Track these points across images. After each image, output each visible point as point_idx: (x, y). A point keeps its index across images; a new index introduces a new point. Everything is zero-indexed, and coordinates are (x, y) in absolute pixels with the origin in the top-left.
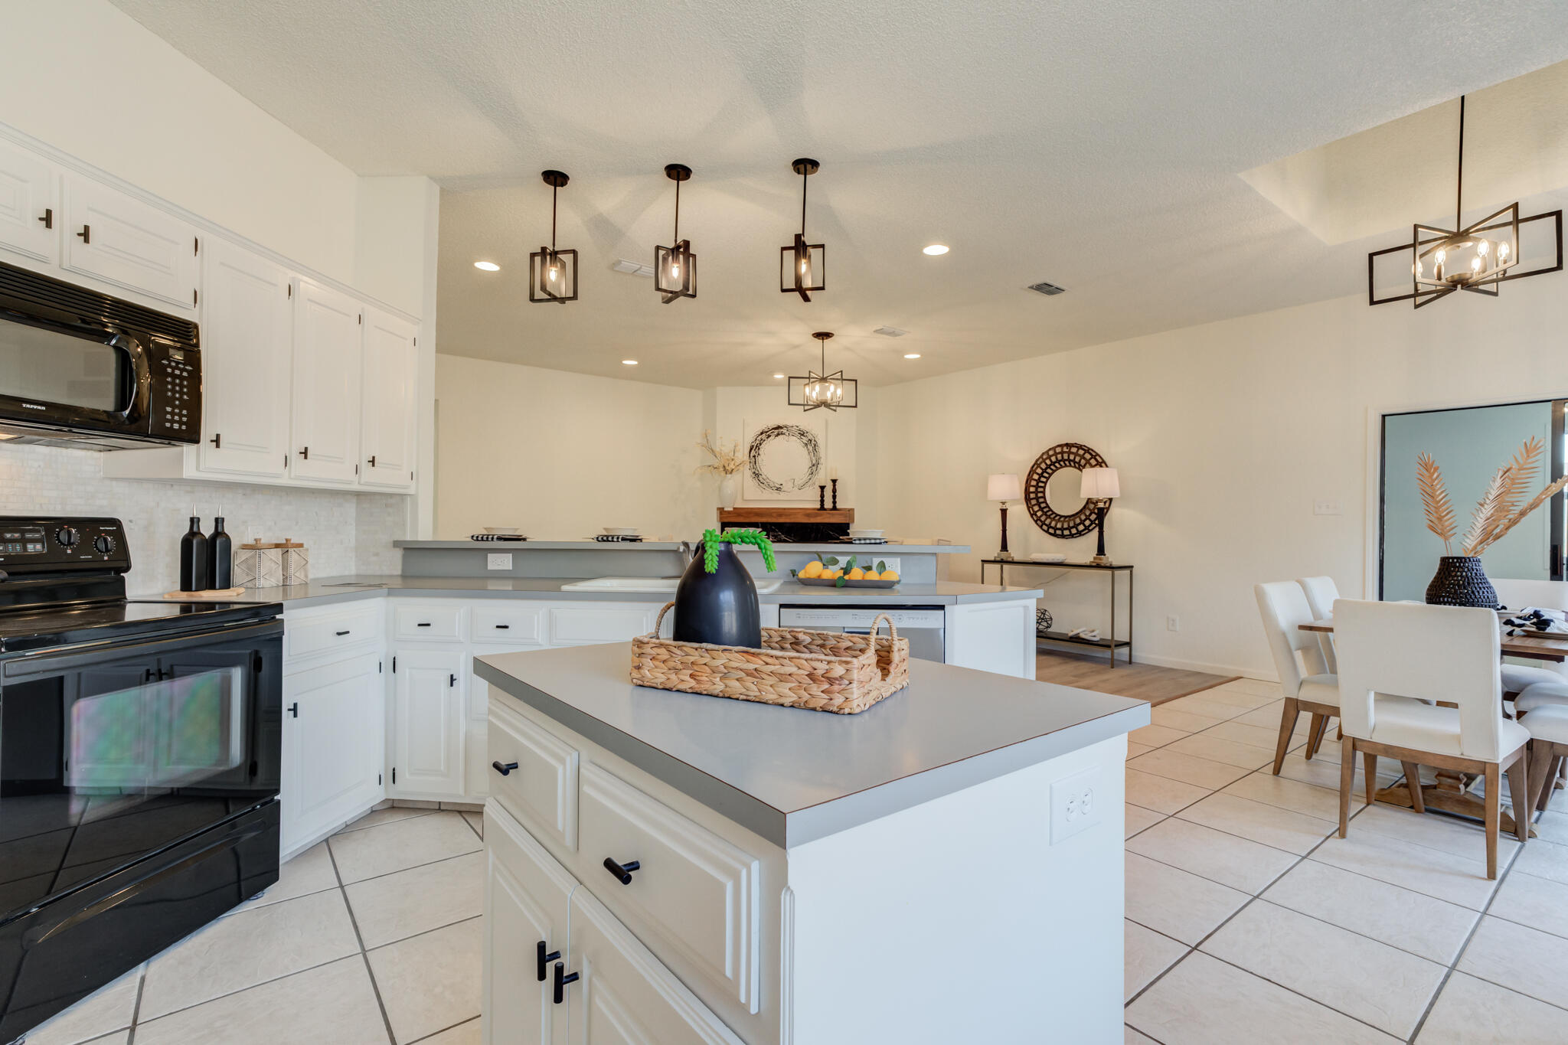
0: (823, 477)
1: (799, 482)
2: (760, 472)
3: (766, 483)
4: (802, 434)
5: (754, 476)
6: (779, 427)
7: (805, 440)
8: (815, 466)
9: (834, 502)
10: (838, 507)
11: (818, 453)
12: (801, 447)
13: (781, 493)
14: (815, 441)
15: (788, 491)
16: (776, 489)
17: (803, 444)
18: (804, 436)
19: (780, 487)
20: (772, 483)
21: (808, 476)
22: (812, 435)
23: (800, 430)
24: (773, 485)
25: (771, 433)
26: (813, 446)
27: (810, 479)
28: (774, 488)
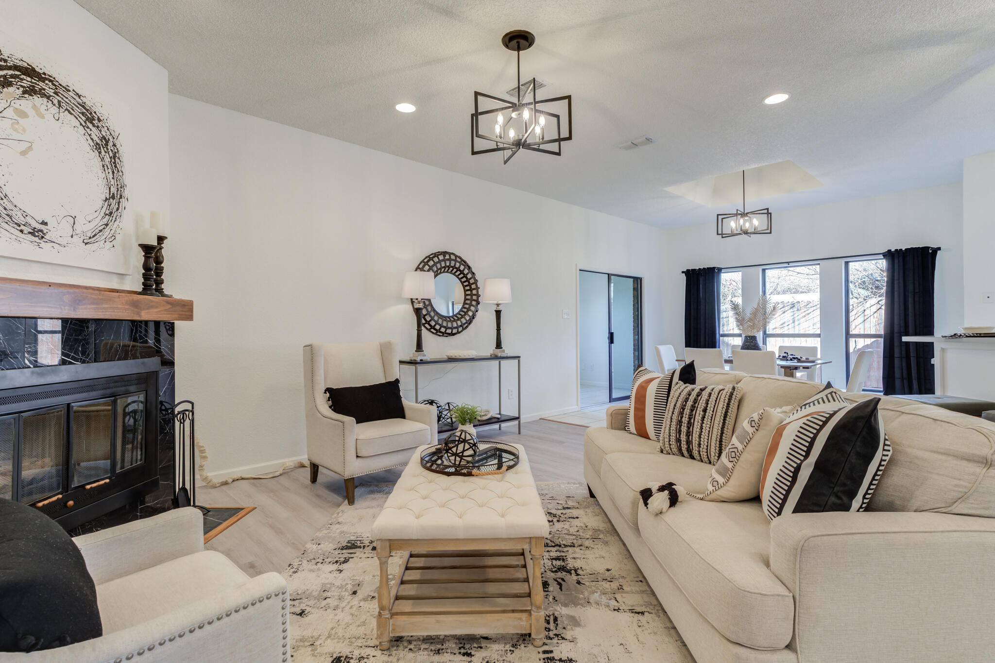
0: (134, 228)
1: (85, 227)
4: (90, 118)
6: (30, 72)
7: (95, 134)
8: (115, 198)
9: (159, 282)
10: (166, 292)
11: (120, 174)
12: (88, 149)
13: (43, 245)
14: (114, 145)
15: (63, 241)
16: (30, 233)
17: (92, 144)
18: (94, 126)
19: (41, 231)
20: (19, 214)
21: (103, 218)
22: (108, 129)
23: (83, 107)
24: (22, 220)
25: (12, 76)
26: (111, 154)
27: (107, 225)
28: (22, 227)
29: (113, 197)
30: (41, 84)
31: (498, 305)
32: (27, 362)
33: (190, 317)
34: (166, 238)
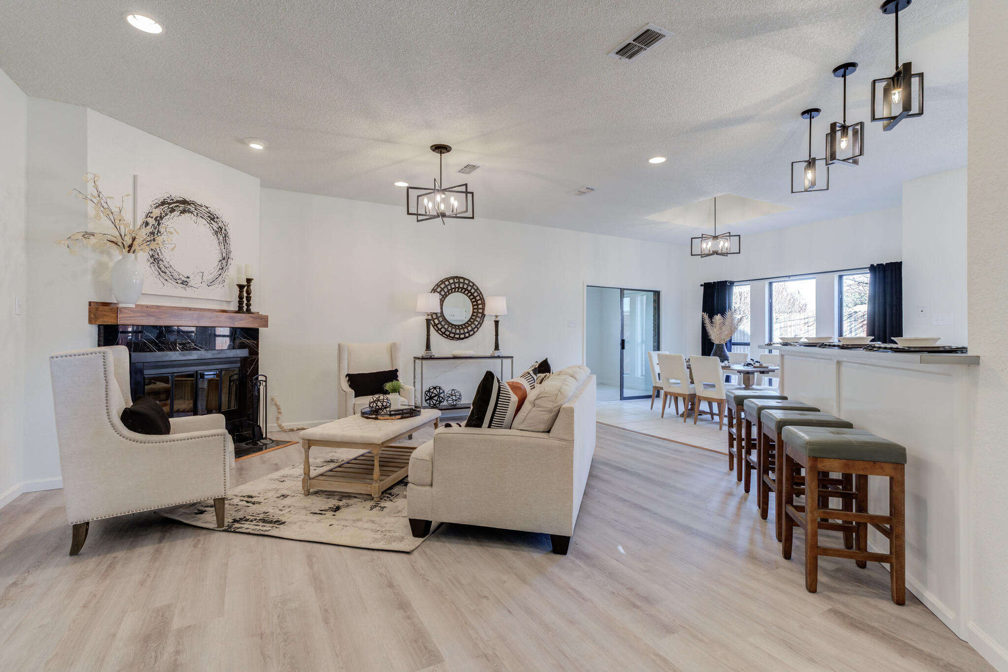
0: (235, 275)
1: (208, 277)
2: (161, 257)
3: (168, 273)
4: (212, 218)
5: (152, 260)
6: (184, 202)
7: (215, 226)
8: (225, 259)
9: (248, 305)
10: (252, 310)
11: (229, 245)
12: (211, 234)
13: (187, 288)
14: (225, 230)
15: (196, 286)
16: (181, 283)
17: (213, 232)
18: (214, 221)
19: (186, 281)
20: (177, 274)
21: (218, 271)
22: (222, 222)
23: (209, 213)
24: (177, 277)
25: (176, 206)
26: (223, 236)
27: (220, 275)
28: (178, 281)
29: (224, 259)
30: (189, 207)
31: (496, 316)
32: (178, 348)
33: (266, 326)
34: (253, 279)
